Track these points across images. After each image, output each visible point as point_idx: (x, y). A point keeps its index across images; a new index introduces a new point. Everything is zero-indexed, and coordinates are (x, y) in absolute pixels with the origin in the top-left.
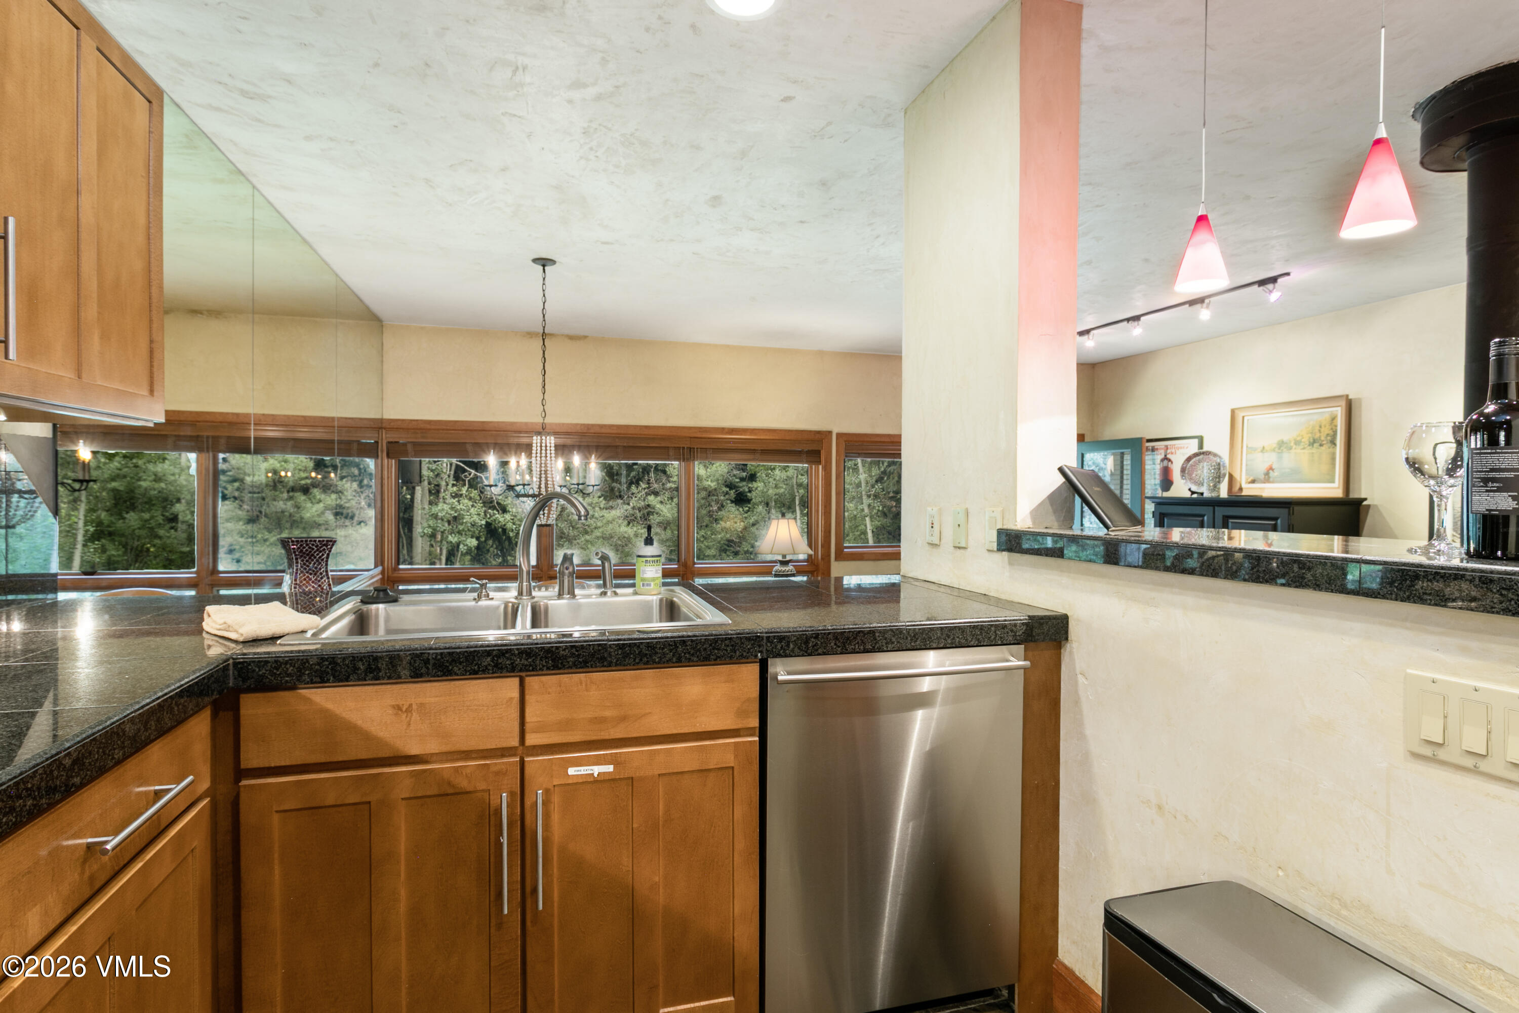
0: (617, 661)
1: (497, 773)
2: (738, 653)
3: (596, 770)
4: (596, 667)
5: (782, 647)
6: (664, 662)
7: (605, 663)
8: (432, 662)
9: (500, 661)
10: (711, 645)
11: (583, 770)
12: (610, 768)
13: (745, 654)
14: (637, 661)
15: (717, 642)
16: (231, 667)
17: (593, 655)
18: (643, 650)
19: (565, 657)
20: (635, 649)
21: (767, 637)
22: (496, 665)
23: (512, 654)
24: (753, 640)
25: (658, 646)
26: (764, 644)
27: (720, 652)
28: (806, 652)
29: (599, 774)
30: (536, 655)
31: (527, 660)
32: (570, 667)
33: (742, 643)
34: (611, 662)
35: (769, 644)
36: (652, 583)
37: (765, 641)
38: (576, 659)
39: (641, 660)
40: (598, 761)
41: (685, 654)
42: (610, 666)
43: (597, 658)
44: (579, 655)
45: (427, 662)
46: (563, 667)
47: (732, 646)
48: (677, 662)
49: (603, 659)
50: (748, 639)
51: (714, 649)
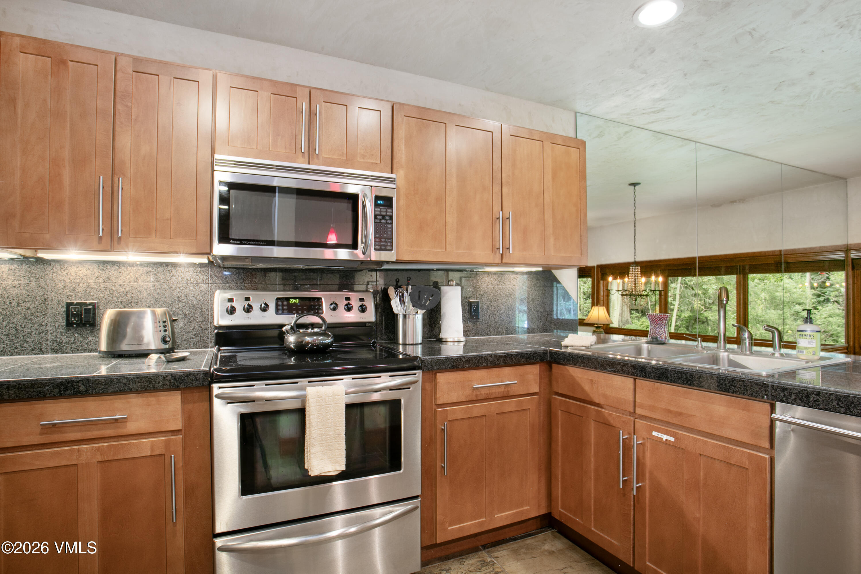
0: (675, 380)
1: (624, 422)
2: (749, 392)
3: (665, 437)
4: (664, 381)
5: (784, 396)
6: (700, 387)
7: (669, 380)
8: (600, 363)
9: (624, 368)
10: (729, 382)
11: (660, 435)
12: (673, 439)
13: (754, 394)
14: (685, 382)
15: (733, 381)
16: (549, 353)
17: (662, 374)
18: (688, 377)
19: (650, 373)
20: (684, 375)
21: (771, 386)
22: (622, 370)
23: (628, 366)
24: (760, 385)
25: (697, 376)
26: (769, 390)
27: (736, 388)
28: (808, 405)
29: (666, 440)
30: (638, 369)
31: (634, 370)
32: (652, 378)
33: (752, 386)
34: (672, 380)
35: (773, 391)
36: (805, 351)
37: (770, 387)
38: (655, 374)
39: (687, 382)
40: (667, 433)
41: (713, 384)
42: (671, 382)
43: (665, 376)
44: (656, 373)
45: (599, 363)
46: (649, 378)
47: (745, 386)
48: (708, 389)
49: (667, 378)
50: (757, 384)
51: (731, 385)
